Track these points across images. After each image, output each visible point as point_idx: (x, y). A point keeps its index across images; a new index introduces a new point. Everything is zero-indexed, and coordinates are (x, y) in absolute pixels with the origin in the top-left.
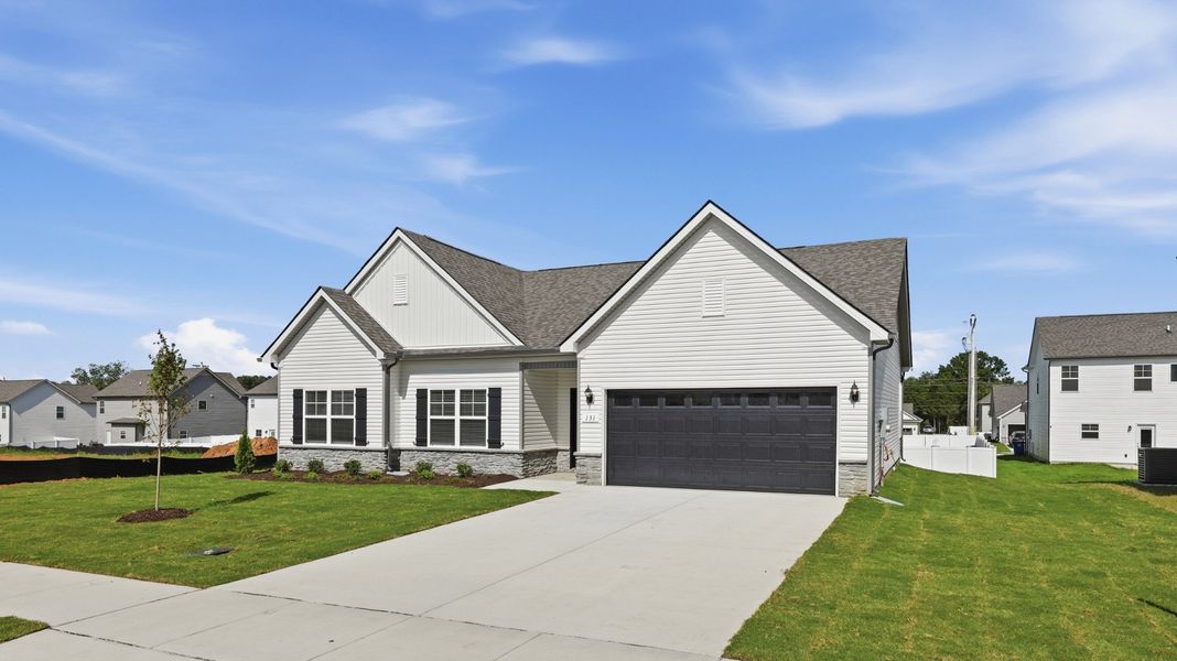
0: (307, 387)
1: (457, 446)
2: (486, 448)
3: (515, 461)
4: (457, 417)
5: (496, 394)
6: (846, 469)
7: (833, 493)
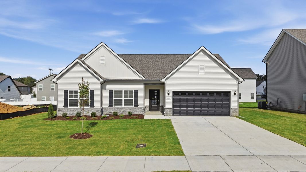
0: (69, 89)
1: (123, 106)
2: (133, 107)
3: (142, 110)
4: (123, 98)
5: (136, 92)
6: (233, 110)
7: (230, 116)
